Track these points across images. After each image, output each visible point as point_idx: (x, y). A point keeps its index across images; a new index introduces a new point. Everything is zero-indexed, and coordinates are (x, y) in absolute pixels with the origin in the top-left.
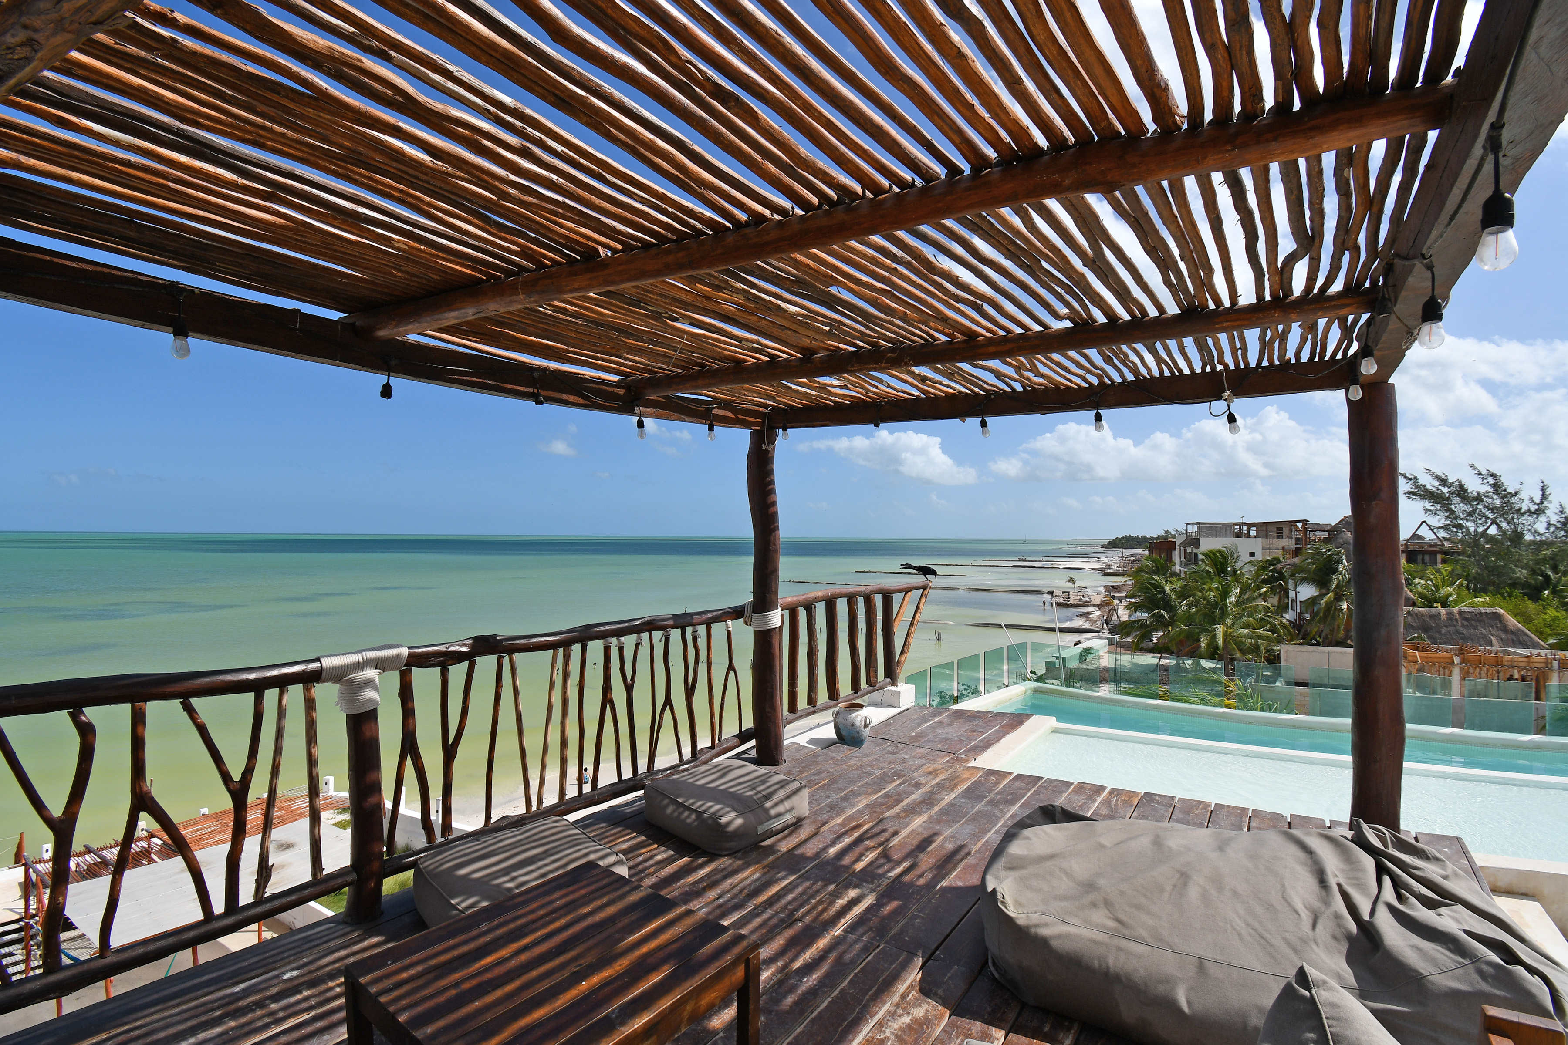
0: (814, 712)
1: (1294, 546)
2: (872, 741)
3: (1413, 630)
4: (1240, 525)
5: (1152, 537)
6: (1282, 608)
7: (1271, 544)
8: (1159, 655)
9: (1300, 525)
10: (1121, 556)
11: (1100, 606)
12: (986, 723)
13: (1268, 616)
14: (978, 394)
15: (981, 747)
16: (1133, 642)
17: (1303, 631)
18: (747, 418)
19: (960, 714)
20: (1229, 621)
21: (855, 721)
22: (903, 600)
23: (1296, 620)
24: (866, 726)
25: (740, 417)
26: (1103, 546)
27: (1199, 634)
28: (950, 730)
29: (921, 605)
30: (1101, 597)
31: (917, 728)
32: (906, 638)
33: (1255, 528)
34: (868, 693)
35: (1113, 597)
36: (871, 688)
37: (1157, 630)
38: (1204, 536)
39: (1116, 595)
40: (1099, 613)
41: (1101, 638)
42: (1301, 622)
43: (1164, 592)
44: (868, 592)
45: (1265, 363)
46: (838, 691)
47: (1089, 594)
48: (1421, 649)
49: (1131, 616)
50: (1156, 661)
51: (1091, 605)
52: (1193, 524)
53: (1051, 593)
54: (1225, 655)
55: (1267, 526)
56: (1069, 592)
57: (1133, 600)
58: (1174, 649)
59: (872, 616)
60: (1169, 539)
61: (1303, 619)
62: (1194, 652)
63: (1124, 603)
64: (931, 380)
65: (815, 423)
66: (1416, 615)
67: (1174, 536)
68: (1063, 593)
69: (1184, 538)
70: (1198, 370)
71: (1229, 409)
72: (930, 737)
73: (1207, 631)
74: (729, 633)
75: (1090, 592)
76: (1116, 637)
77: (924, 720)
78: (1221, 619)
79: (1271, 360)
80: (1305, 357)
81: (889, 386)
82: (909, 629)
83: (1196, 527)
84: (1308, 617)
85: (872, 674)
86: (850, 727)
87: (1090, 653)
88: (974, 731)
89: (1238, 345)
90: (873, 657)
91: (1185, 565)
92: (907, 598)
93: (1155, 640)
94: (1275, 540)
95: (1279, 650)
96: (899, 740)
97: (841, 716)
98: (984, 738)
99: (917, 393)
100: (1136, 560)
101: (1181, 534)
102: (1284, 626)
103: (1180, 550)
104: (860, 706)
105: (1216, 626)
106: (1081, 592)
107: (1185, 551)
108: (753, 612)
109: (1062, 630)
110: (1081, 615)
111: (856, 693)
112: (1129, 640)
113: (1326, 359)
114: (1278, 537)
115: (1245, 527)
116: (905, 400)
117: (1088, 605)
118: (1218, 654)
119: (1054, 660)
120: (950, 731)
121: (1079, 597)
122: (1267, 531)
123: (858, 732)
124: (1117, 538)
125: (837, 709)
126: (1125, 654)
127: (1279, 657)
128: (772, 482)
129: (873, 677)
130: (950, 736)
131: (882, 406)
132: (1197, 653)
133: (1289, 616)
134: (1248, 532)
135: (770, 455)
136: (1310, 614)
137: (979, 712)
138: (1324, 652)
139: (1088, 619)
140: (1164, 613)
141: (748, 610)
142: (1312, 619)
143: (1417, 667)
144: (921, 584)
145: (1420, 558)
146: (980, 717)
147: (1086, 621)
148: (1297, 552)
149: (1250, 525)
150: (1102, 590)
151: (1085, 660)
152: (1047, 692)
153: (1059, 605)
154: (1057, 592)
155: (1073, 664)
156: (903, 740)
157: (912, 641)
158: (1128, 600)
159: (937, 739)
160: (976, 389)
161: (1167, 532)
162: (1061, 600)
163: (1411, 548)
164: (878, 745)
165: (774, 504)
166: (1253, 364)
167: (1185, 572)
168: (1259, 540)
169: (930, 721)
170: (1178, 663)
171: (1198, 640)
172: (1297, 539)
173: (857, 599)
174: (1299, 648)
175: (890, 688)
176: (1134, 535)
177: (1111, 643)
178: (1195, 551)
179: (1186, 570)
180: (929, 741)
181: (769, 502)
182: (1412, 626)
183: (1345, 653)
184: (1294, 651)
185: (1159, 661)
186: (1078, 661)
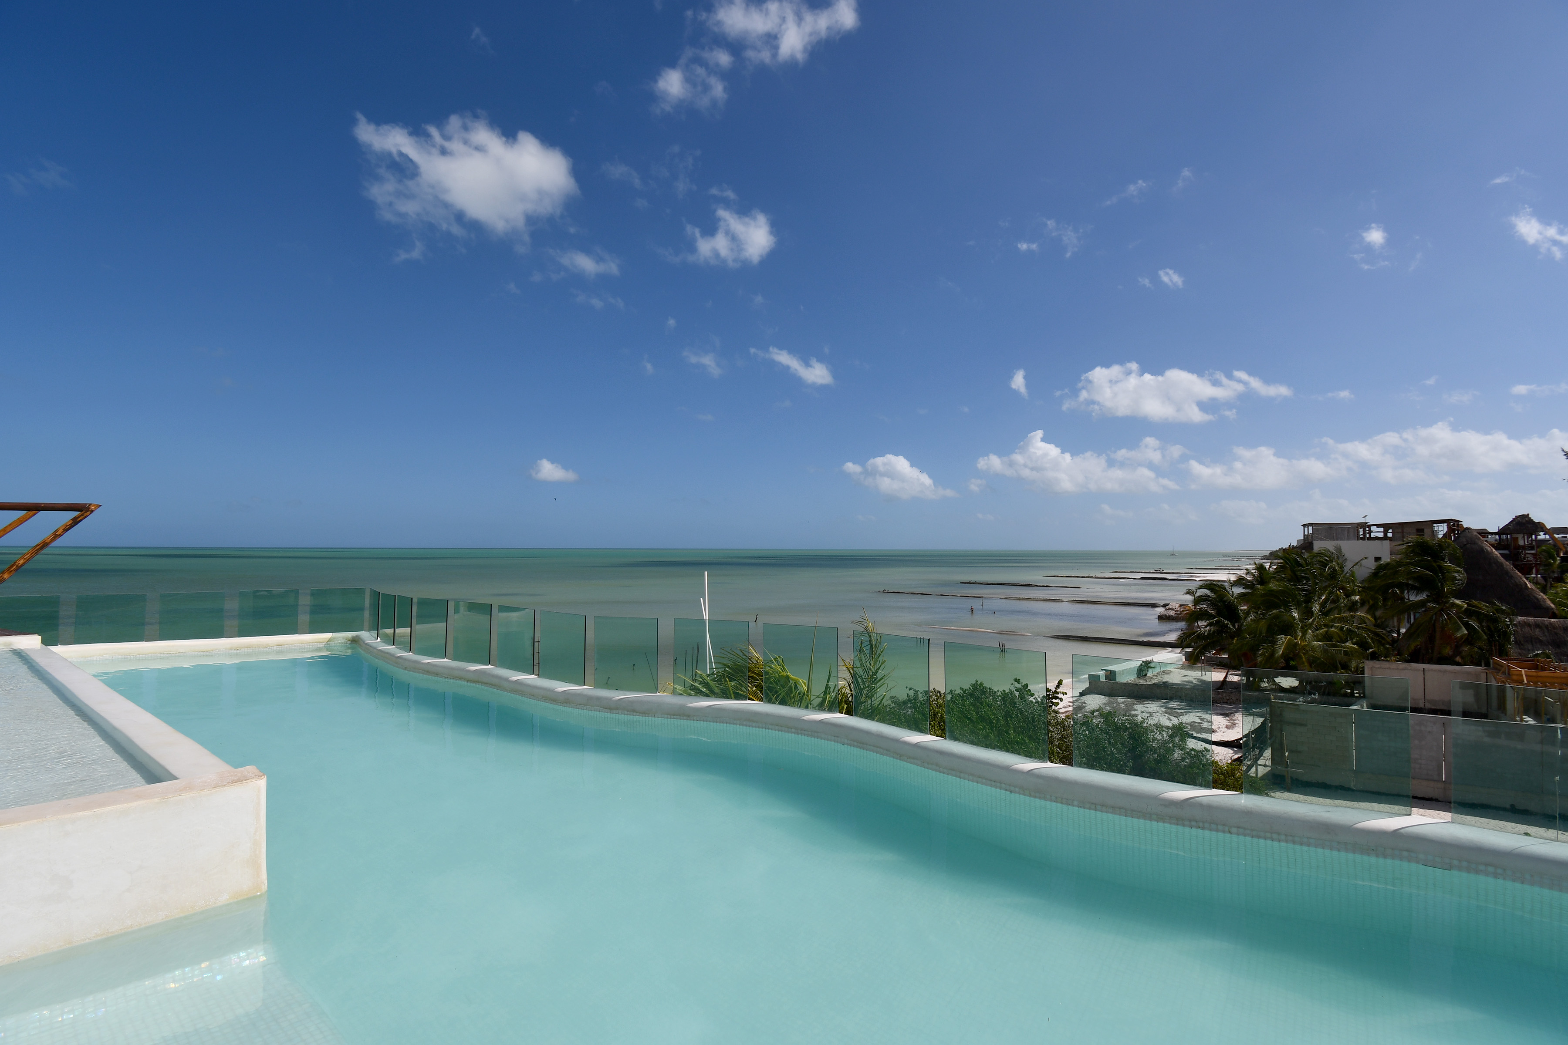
3: (1542, 645)
8: (1229, 671)
33: (1391, 530)
38: (1315, 539)
41: (1181, 653)
50: (1222, 677)
52: (1309, 525)
55: (1403, 527)
76: (1194, 650)
83: (1310, 528)
87: (1151, 667)
95: (1364, 667)
138: (1418, 670)
151: (1146, 675)
162: (1171, 613)
168: (1386, 543)
174: (1386, 664)
177: (1190, 658)
182: (1541, 641)
183: (1445, 671)
184: (1381, 668)
185: (1226, 677)
186: (1136, 676)
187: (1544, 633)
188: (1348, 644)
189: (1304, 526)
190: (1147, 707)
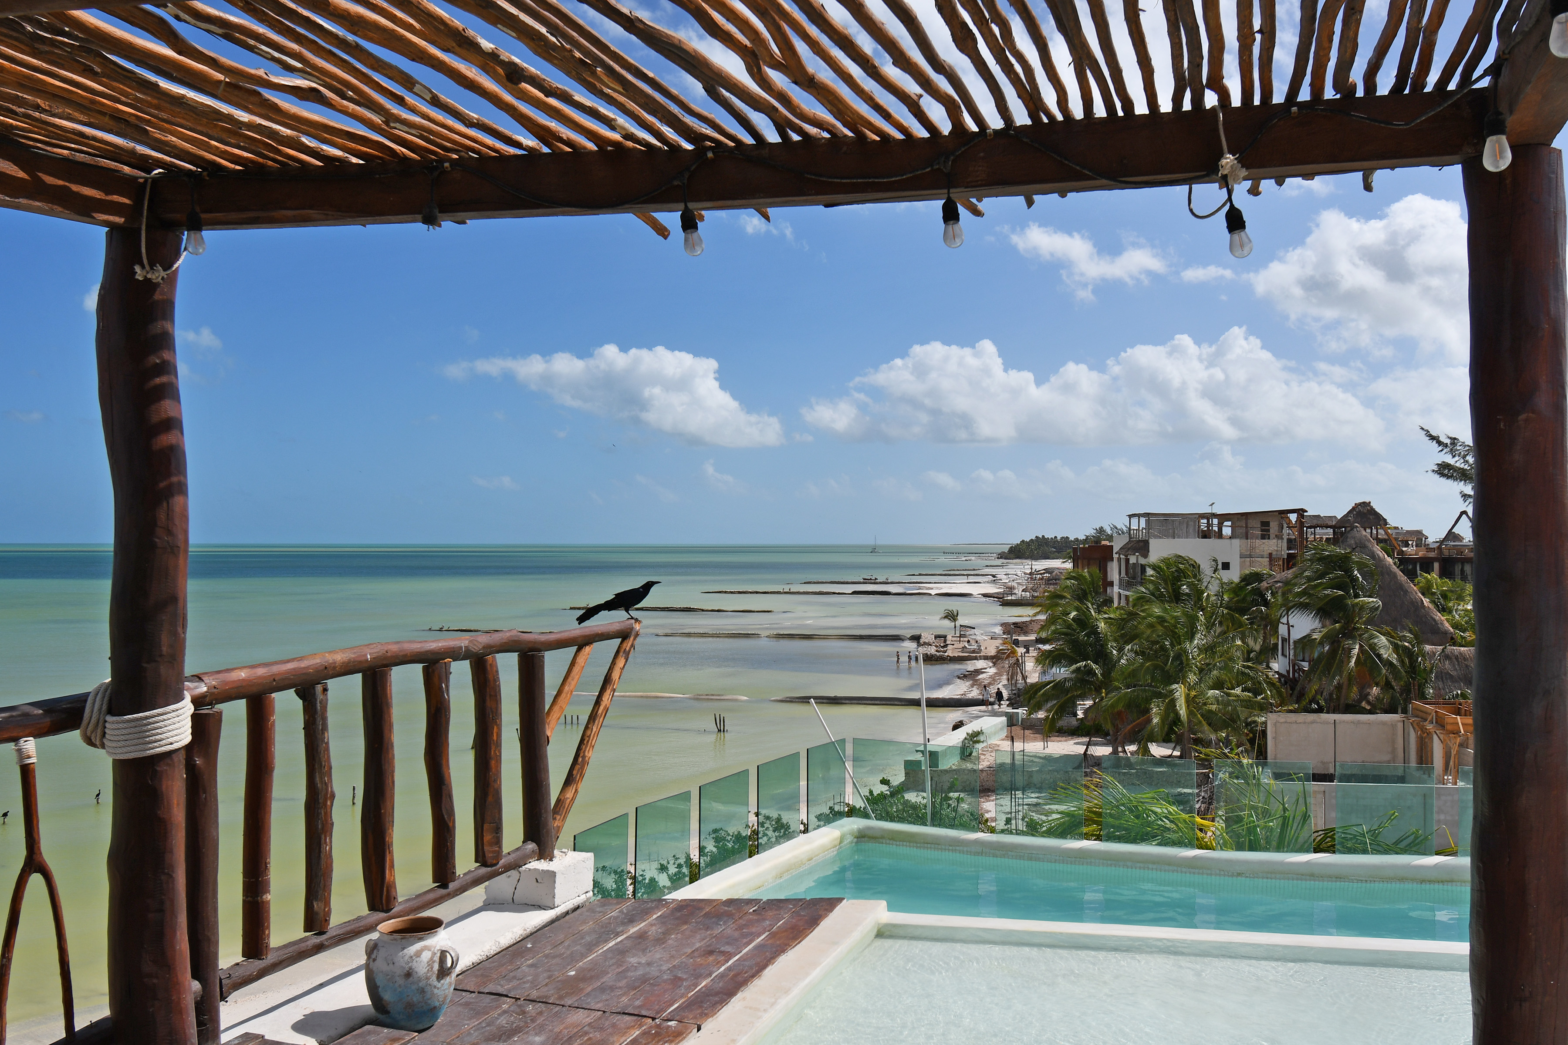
0: (319, 948)
1: (1285, 553)
2: (467, 1004)
3: (1453, 682)
4: (1209, 516)
5: (1077, 540)
6: (1269, 651)
7: (1253, 548)
8: (1086, 739)
9: (1293, 517)
10: (1028, 571)
11: (995, 659)
12: (740, 928)
13: (1248, 667)
14: (675, 148)
15: (717, 994)
16: (1047, 717)
17: (1298, 688)
18: (75, 188)
19: (692, 906)
20: (1192, 678)
21: (414, 965)
22: (573, 663)
23: (1288, 672)
24: (443, 972)
25: (49, 180)
26: (1001, 556)
27: (1148, 701)
28: (657, 954)
29: (615, 675)
30: (998, 642)
31: (583, 956)
32: (579, 749)
33: (1229, 523)
34: (477, 882)
35: (1016, 643)
36: (484, 870)
37: (1083, 697)
38: (1156, 537)
39: (1021, 638)
40: (993, 671)
41: (995, 714)
42: (1296, 675)
43: (1094, 631)
44: (476, 648)
45: (1304, 95)
46: (392, 886)
47: (978, 638)
48: (1463, 711)
49: (1044, 673)
50: (1081, 749)
51: (981, 658)
52: (1139, 516)
53: (916, 638)
54: (1186, 734)
55: (1246, 519)
56: (945, 637)
57: (1047, 647)
58: (1108, 727)
59: (489, 703)
60: (1103, 543)
61: (1299, 669)
62: (1139, 731)
63: (1033, 653)
64: (534, 81)
65: (276, 214)
66: (1457, 658)
67: (1110, 538)
68: (936, 637)
69: (1125, 540)
70: (1166, 106)
71: (1230, 199)
72: (608, 979)
73: (1159, 695)
74: (27, 773)
75: (979, 635)
76: (1020, 711)
77: (606, 932)
78: (1178, 675)
79: (1317, 88)
80: (1385, 84)
81: (435, 102)
82: (587, 728)
83: (1143, 521)
84: (1306, 666)
85: (487, 837)
86: (401, 981)
87: (978, 742)
88: (711, 953)
89: (1257, 24)
90: (490, 799)
91: (1127, 584)
92: (580, 660)
93: (1080, 714)
94: (1258, 542)
95: (1265, 723)
96: (534, 994)
97: (381, 954)
98: (729, 969)
99: (530, 141)
100: (1052, 577)
101: (1120, 532)
102: (1271, 684)
103: (1119, 559)
104: (433, 925)
105: (1174, 686)
106: (964, 636)
107: (1127, 560)
108: (111, 712)
109: (933, 704)
110: (965, 676)
111: (444, 886)
112: (1041, 715)
113: (1428, 89)
114: (1263, 537)
115: (1215, 521)
116: (503, 158)
117: (976, 658)
118: (1175, 733)
119: (919, 757)
120: (658, 956)
121: (961, 645)
122: (1247, 527)
123: (422, 991)
124: (1023, 541)
125: (375, 936)
126: (1035, 740)
127: (1264, 733)
128: (167, 368)
129: (491, 844)
130: (654, 971)
131: (444, 172)
132: (1145, 733)
133: (1277, 665)
134: (1220, 529)
135: (157, 296)
136: (1310, 662)
137: (730, 902)
138: (1328, 723)
139: (976, 683)
140: (1094, 666)
141: (91, 711)
142: (1312, 669)
143: (1458, 740)
144: (616, 627)
145: (1458, 568)
146: (730, 915)
147: (972, 686)
148: (1290, 561)
149: (1223, 518)
150: (998, 630)
151: (970, 754)
152: (883, 837)
153: (929, 659)
154: (927, 637)
155: (950, 763)
156: (544, 991)
157: (593, 755)
158: (1040, 646)
159: (623, 983)
160: (668, 132)
161: (1101, 530)
162: (932, 650)
163: (1446, 553)
164: (478, 1014)
165: (173, 424)
166: (1278, 98)
167: (1127, 597)
168: (1236, 542)
169: (617, 935)
170: (1115, 752)
171: (1147, 711)
172: (1289, 541)
173: (447, 666)
174: (1292, 717)
175: (536, 865)
176: (1049, 535)
177: (1012, 721)
178: (1142, 561)
179: (1128, 593)
180: (602, 989)
181: (155, 419)
182: (1451, 677)
183: (1359, 722)
184: (1286, 722)
185: (1086, 750)
186: (959, 756)
187: (1454, 666)
188: (1238, 691)
189: (1130, 516)
190: (1002, 806)
